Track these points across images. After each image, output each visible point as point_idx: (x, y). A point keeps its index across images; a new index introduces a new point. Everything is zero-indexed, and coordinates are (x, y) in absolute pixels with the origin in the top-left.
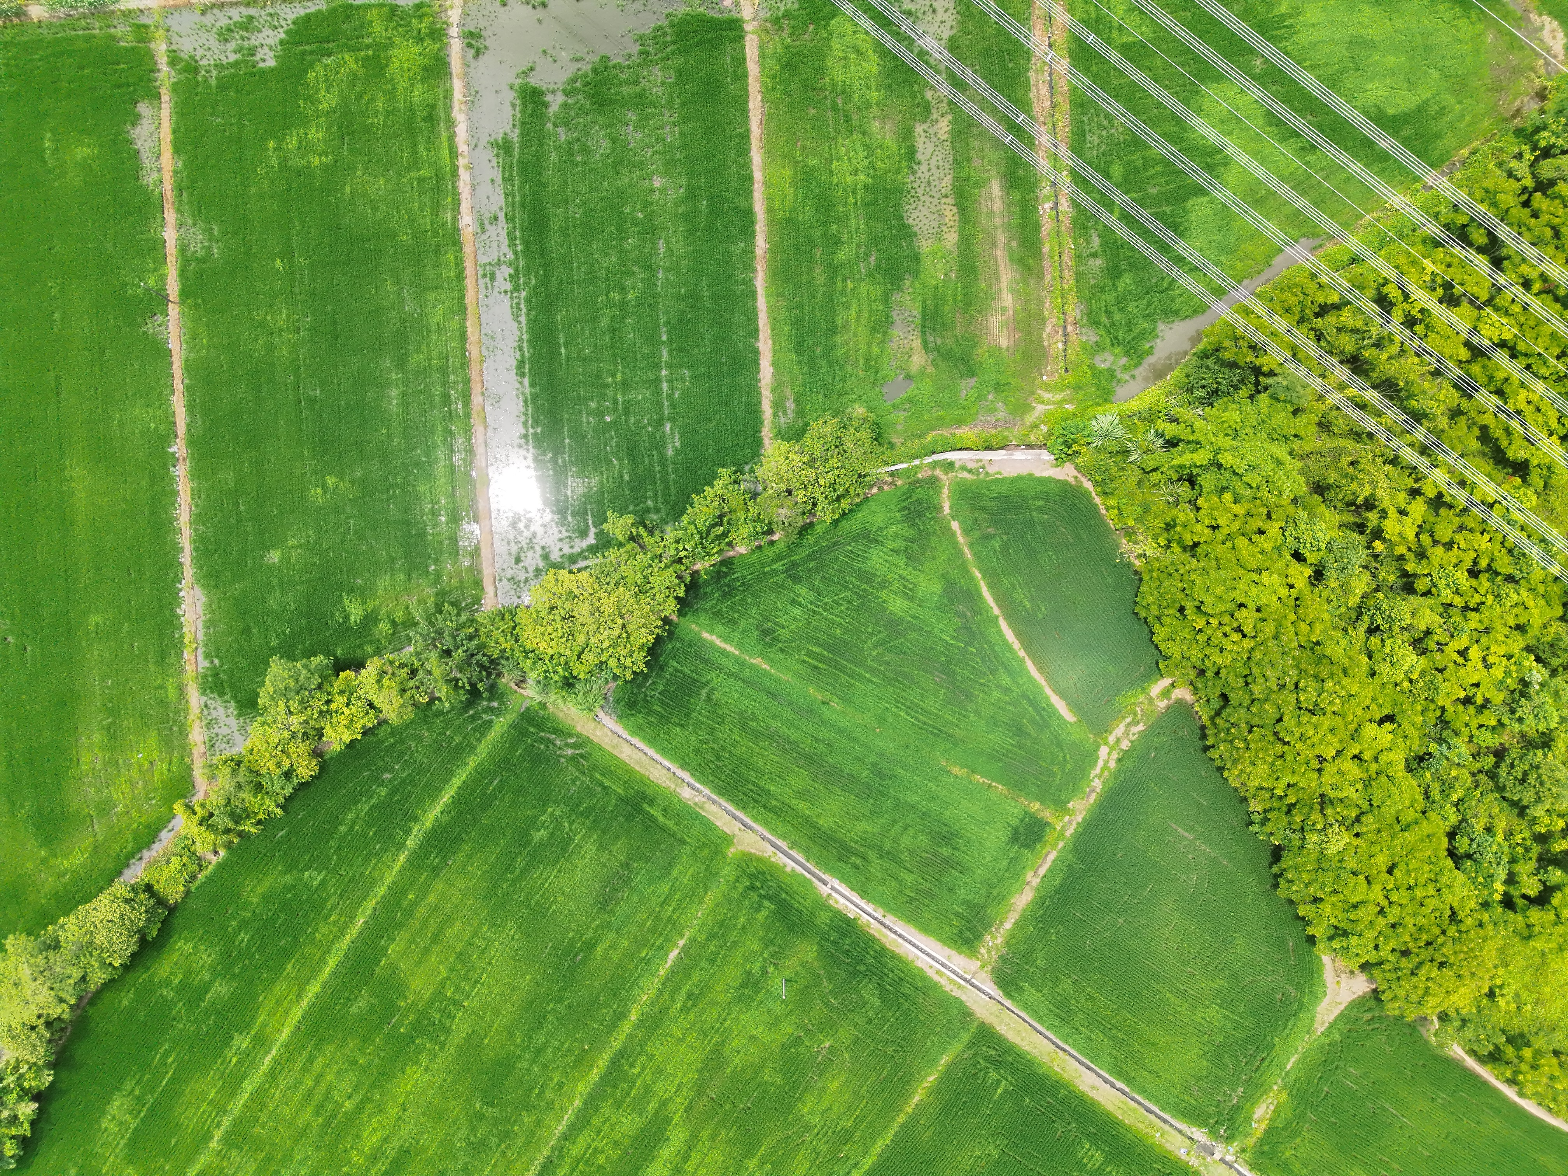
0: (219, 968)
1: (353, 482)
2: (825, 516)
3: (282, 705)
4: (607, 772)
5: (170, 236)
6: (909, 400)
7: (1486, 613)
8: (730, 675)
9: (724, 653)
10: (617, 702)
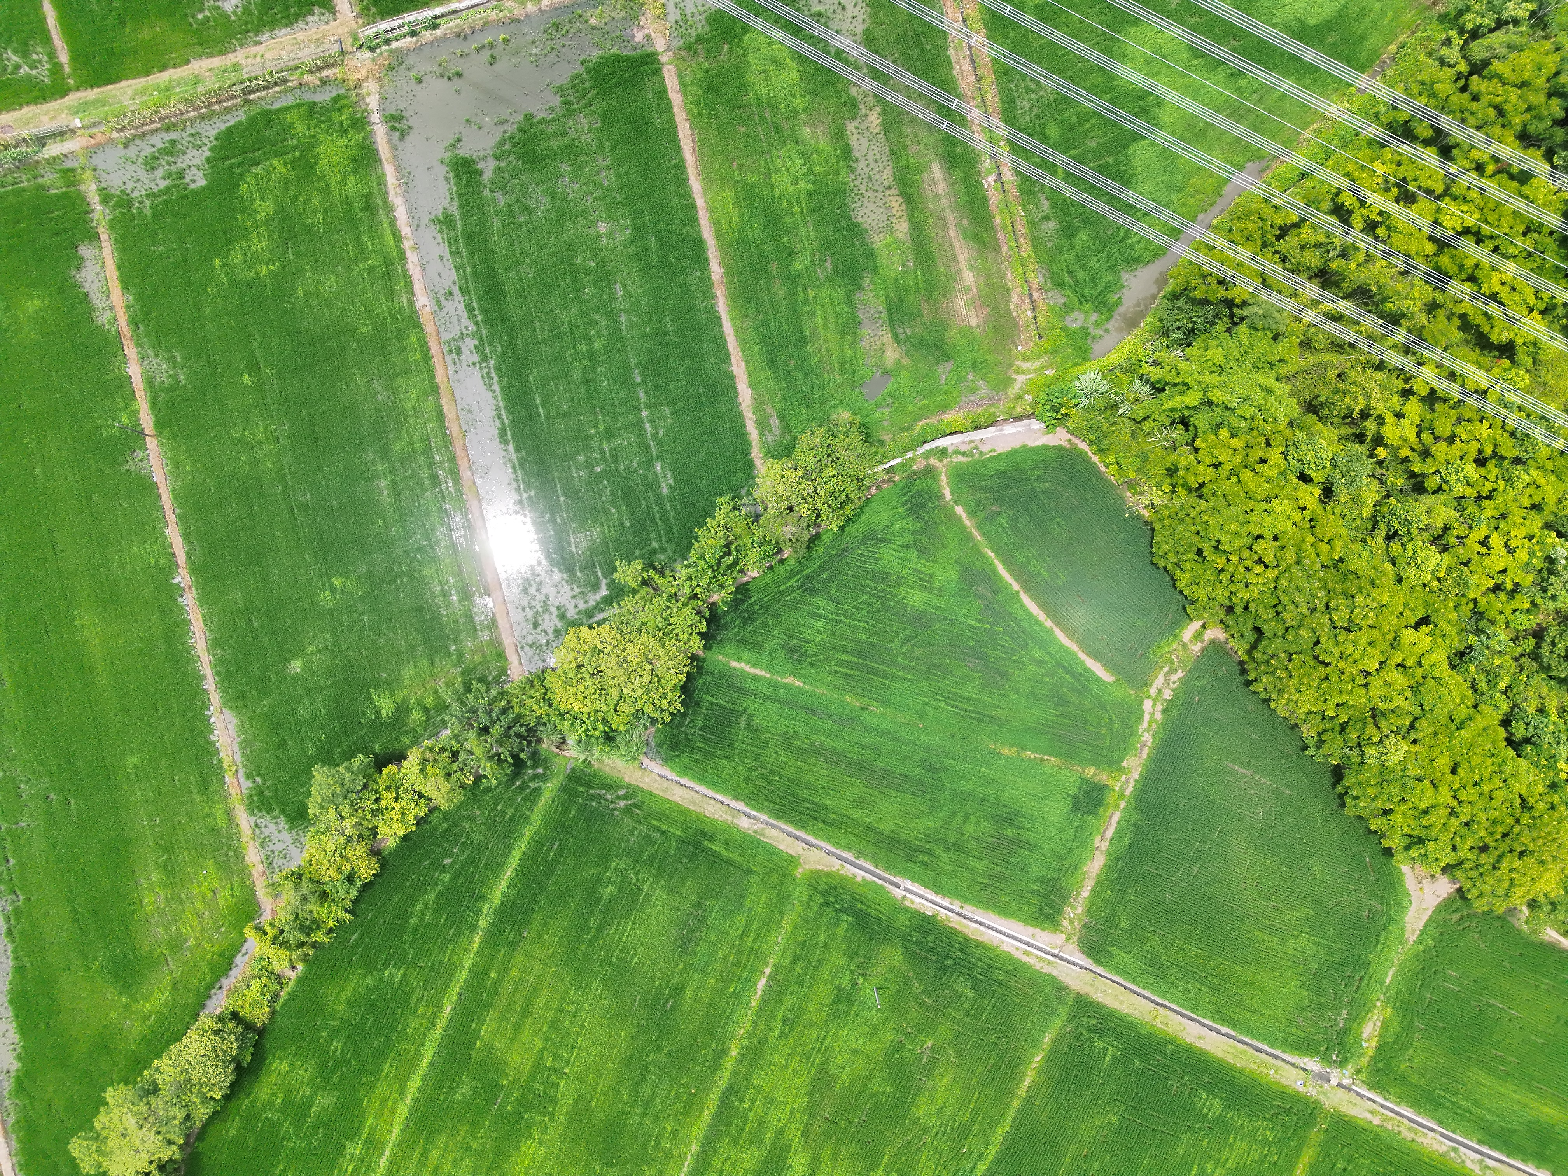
0: (318, 1080)
1: (359, 579)
2: (831, 524)
3: (332, 812)
4: (663, 816)
5: (134, 371)
6: (891, 395)
7: (1500, 499)
8: (766, 699)
9: (756, 678)
10: (659, 745)
